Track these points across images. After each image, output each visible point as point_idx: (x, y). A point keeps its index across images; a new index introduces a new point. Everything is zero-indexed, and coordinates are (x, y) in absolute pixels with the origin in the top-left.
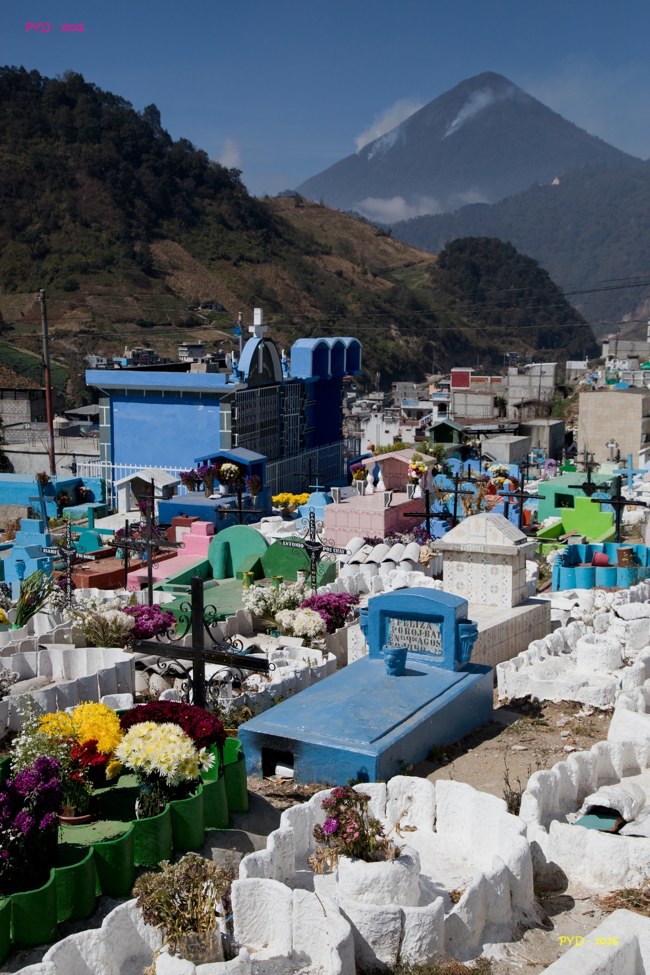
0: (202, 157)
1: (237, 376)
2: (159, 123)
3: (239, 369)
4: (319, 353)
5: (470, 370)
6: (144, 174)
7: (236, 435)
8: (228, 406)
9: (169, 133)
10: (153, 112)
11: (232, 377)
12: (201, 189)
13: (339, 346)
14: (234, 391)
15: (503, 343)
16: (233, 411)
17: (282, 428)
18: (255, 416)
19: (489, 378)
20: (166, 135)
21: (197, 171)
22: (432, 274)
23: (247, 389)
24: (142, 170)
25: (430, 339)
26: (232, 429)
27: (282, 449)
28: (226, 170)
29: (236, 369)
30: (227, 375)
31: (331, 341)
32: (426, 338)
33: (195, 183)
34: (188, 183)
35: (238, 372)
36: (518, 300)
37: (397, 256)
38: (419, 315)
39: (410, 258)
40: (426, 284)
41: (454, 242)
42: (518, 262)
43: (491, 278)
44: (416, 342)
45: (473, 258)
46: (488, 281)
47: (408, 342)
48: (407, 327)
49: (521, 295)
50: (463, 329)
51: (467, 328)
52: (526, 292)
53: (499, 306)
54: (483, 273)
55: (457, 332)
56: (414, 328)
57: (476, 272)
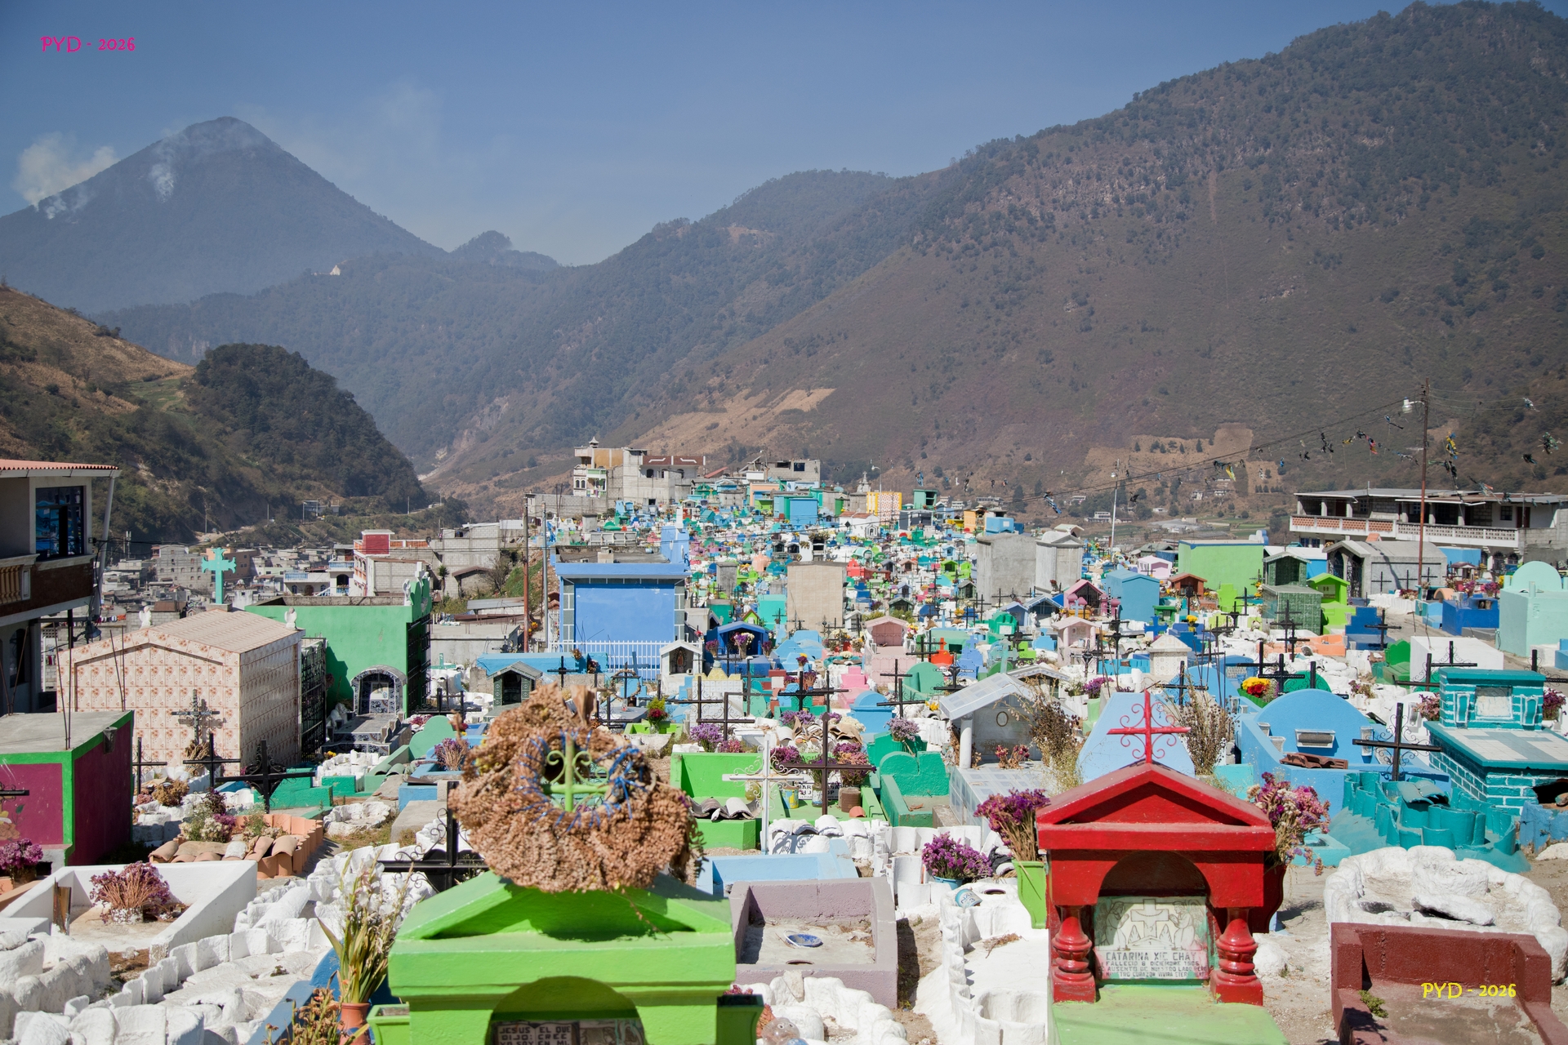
15: (298, 488)
19: (404, 541)
22: (188, 392)
25: (198, 483)
32: (192, 482)
36: (315, 431)
37: (131, 365)
38: (180, 451)
39: (152, 370)
40: (181, 406)
41: (218, 349)
42: (311, 379)
43: (275, 400)
44: (178, 488)
45: (247, 372)
46: (271, 404)
47: (167, 489)
48: (165, 467)
49: (319, 424)
50: (244, 470)
51: (248, 469)
52: (326, 420)
53: (289, 439)
54: (263, 392)
55: (235, 475)
56: (175, 468)
57: (253, 392)
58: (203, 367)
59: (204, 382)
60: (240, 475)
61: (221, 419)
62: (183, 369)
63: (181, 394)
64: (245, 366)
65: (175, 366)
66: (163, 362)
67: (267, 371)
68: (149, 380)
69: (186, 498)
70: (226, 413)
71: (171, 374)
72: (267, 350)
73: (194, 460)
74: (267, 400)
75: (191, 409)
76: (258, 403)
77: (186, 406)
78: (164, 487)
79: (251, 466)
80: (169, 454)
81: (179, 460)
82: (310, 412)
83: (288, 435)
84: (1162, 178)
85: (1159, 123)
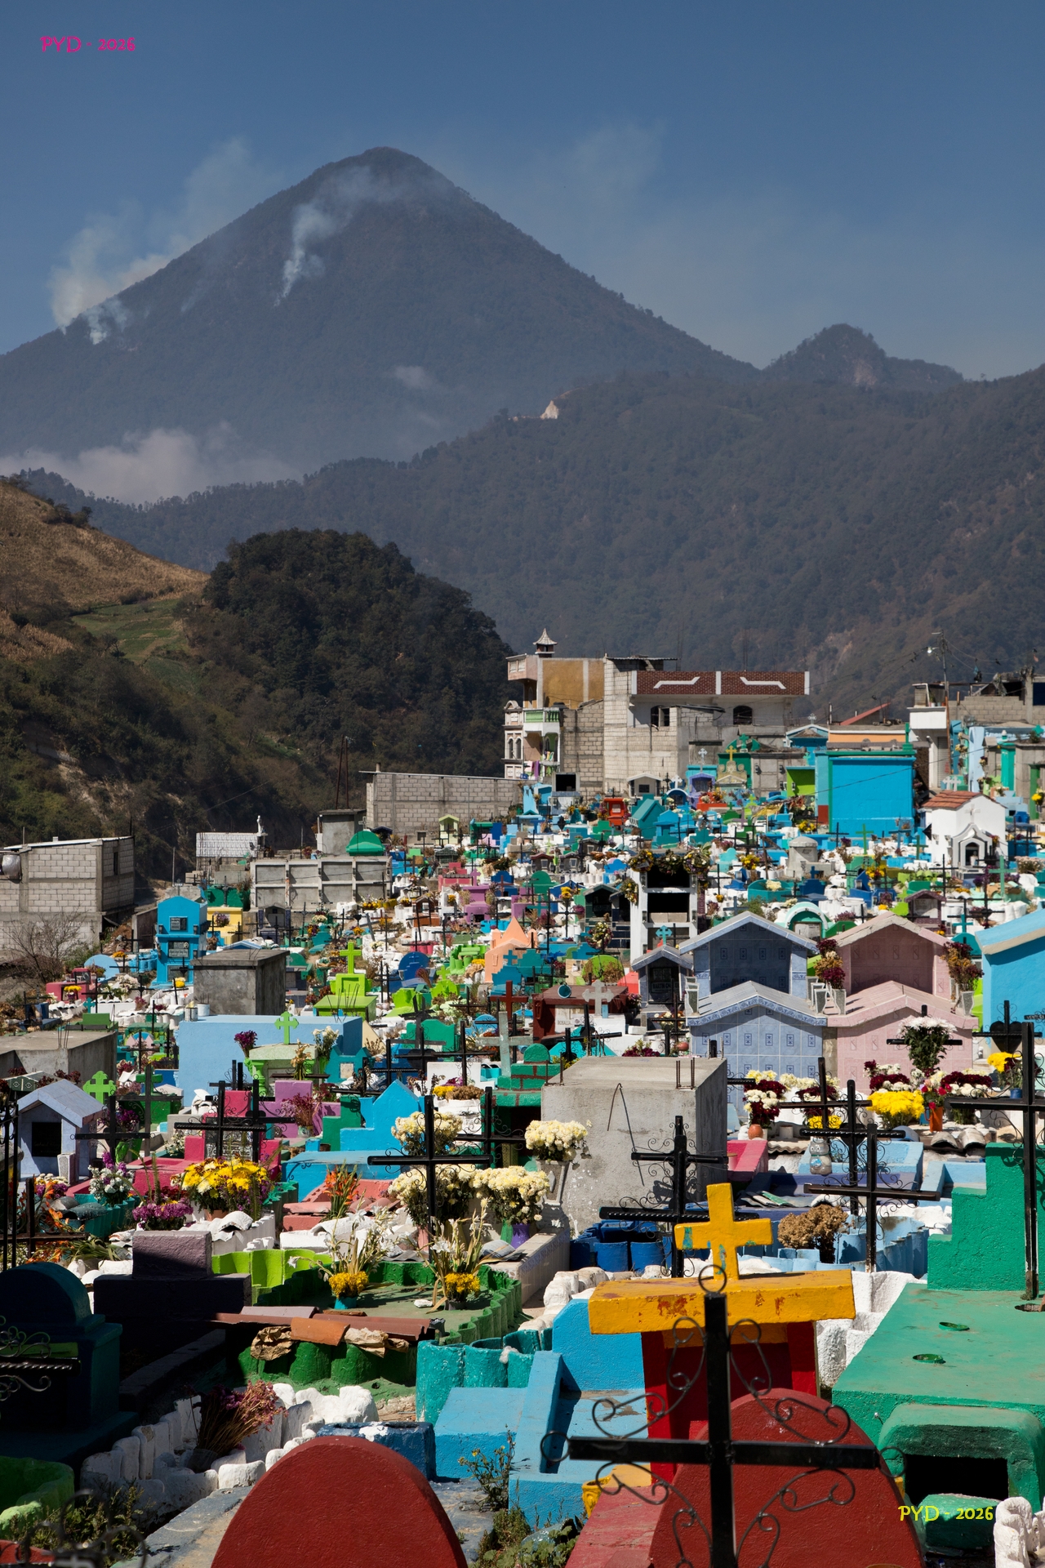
22: (191, 622)
25: (167, 787)
36: (415, 690)
37: (104, 576)
38: (138, 729)
39: (137, 582)
40: (176, 648)
41: (250, 541)
42: (415, 593)
43: (344, 634)
44: (127, 797)
45: (298, 582)
46: (339, 640)
47: (107, 799)
48: (104, 757)
49: (421, 677)
50: (262, 763)
51: (273, 762)
52: (437, 670)
53: (369, 706)
54: (325, 619)
55: (241, 772)
56: (124, 760)
57: (305, 617)
58: (223, 574)
59: (221, 603)
60: (252, 772)
61: (247, 671)
62: (190, 579)
63: (178, 626)
64: (296, 571)
65: (181, 575)
66: (161, 568)
67: (333, 580)
68: (129, 601)
69: (141, 816)
70: (256, 659)
71: (171, 590)
72: (337, 541)
73: (163, 744)
74: (329, 635)
75: (194, 652)
76: (314, 640)
77: (186, 648)
78: (103, 796)
79: (281, 756)
80: (114, 733)
81: (135, 743)
82: (408, 655)
83: (365, 699)
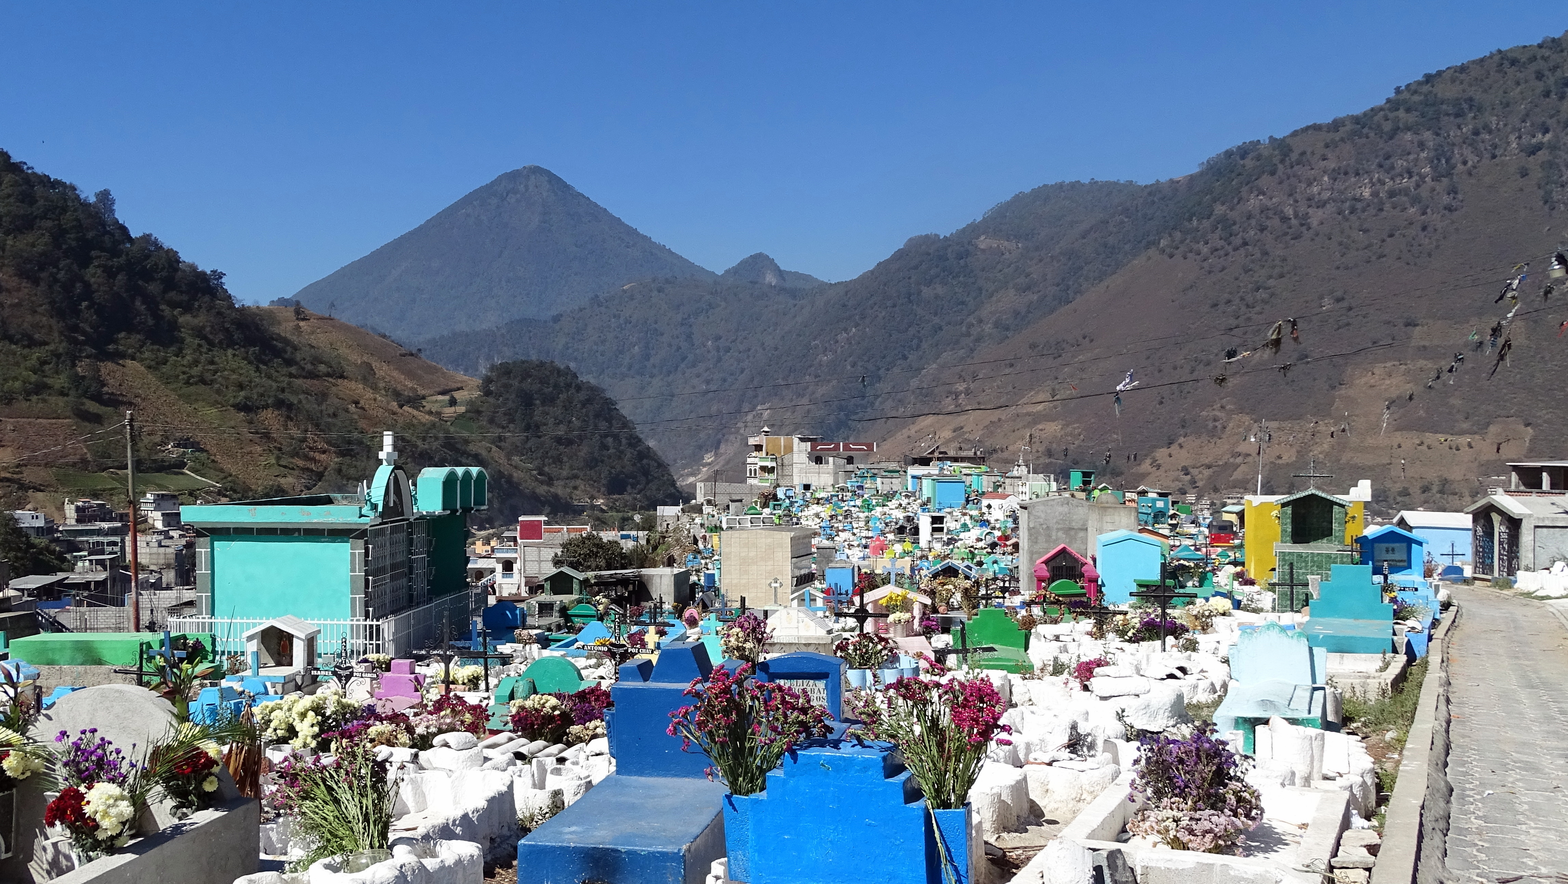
0: (172, 258)
1: (371, 510)
2: (112, 211)
3: (372, 500)
4: (449, 484)
5: (543, 518)
6: (94, 275)
7: (370, 578)
8: (361, 542)
9: (126, 225)
10: (105, 197)
11: (366, 510)
12: (172, 295)
13: (467, 474)
14: (367, 527)
16: (367, 549)
17: (411, 573)
18: (385, 557)
19: (565, 527)
20: (124, 229)
21: (164, 274)
23: (380, 524)
24: (91, 270)
26: (366, 571)
27: (411, 596)
28: (204, 273)
29: (370, 500)
30: (361, 508)
31: (460, 471)
33: (162, 287)
34: (153, 288)
35: (372, 504)
41: (499, 366)
42: (579, 390)
43: (547, 409)
45: (525, 385)
46: (544, 412)
49: (585, 429)
52: (591, 426)
53: (559, 443)
54: (537, 402)
57: (529, 402)
58: (487, 380)
59: (485, 393)
72: (542, 365)
74: (540, 409)
76: (533, 412)
82: (577, 419)
83: (558, 440)
84: (1427, 170)
85: (1423, 115)
